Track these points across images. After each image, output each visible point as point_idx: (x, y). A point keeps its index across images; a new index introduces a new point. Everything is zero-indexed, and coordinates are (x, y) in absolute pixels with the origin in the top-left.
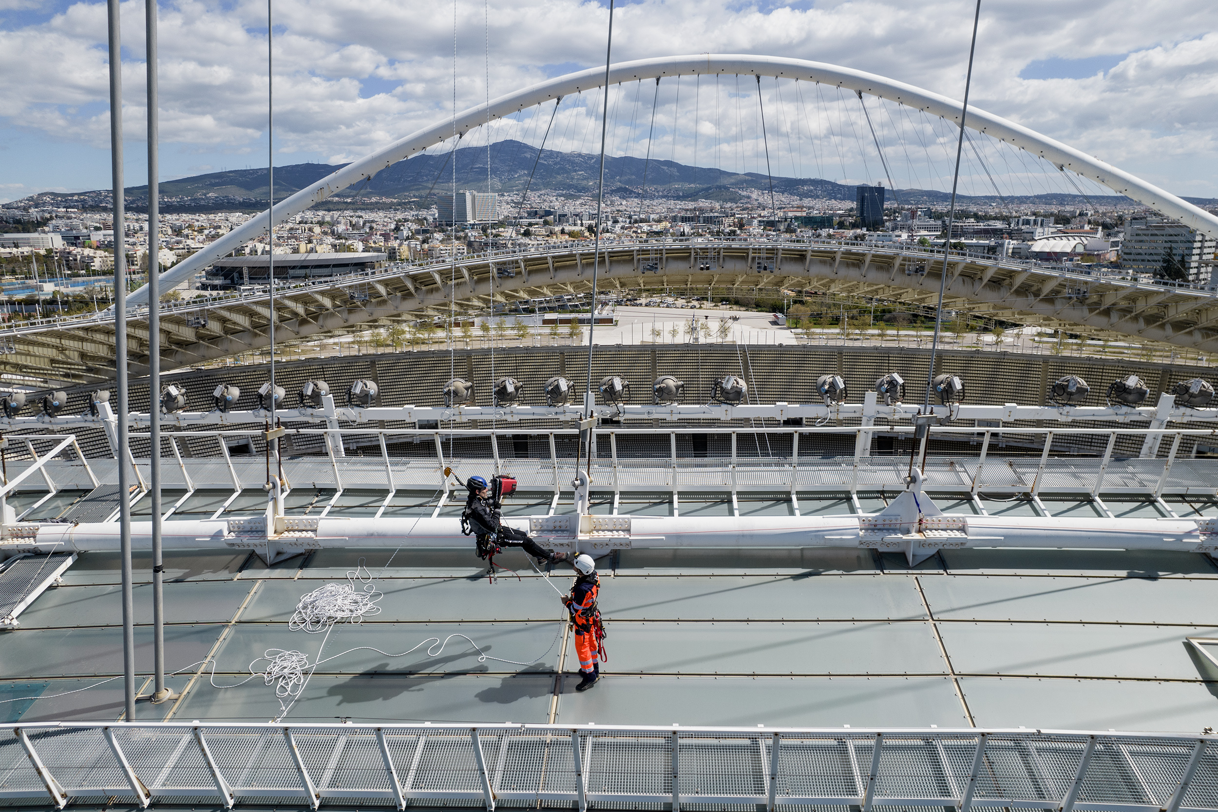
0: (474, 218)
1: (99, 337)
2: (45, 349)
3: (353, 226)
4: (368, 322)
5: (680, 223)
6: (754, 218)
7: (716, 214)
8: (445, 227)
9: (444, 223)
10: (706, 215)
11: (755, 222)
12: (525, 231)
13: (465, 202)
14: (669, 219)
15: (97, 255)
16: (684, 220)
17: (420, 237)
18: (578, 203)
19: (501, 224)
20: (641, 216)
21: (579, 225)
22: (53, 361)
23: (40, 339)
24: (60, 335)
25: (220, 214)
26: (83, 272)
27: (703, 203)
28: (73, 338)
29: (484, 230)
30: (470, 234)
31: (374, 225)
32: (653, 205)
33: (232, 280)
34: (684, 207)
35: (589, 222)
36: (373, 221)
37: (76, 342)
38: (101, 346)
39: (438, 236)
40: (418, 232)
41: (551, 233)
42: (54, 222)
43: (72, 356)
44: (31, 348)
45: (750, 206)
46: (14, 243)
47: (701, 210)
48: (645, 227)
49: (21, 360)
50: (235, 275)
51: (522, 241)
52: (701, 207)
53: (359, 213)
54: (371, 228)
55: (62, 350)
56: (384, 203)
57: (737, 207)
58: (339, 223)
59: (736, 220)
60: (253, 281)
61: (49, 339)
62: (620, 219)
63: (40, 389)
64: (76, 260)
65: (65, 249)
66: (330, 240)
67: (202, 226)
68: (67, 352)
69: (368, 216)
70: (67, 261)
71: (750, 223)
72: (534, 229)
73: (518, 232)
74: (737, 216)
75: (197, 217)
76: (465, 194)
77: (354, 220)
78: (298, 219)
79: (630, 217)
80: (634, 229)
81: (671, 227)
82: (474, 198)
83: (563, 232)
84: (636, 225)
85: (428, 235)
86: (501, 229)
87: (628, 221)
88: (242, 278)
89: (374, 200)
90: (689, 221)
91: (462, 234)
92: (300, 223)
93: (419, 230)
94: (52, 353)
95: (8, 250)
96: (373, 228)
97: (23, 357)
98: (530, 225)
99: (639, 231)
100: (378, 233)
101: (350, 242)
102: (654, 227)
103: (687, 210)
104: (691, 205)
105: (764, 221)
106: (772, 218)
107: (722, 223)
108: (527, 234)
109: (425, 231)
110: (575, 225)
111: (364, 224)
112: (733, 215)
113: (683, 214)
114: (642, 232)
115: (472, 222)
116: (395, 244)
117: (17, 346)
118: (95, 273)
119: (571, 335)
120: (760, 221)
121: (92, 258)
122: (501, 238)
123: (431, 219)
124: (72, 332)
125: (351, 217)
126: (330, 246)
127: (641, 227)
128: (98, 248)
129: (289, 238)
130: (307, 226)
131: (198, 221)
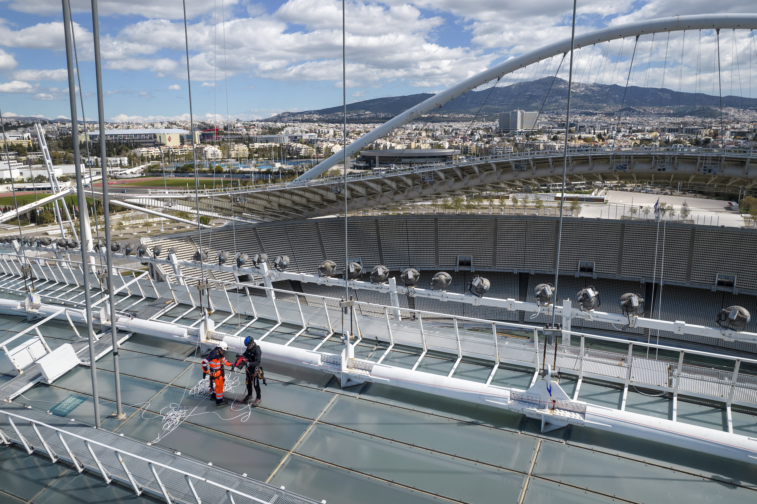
0: (522, 128)
1: (287, 196)
2: (262, 201)
3: (446, 132)
4: (435, 194)
5: (667, 133)
6: (727, 129)
7: (696, 127)
8: (502, 134)
9: (502, 131)
10: (688, 127)
11: (728, 133)
12: (554, 137)
13: (517, 117)
14: (660, 130)
15: (303, 148)
16: (670, 131)
17: (485, 140)
18: (594, 118)
19: (540, 132)
20: (639, 127)
21: (592, 133)
22: (265, 207)
23: (259, 195)
24: (268, 194)
25: (371, 124)
26: (296, 156)
27: (689, 119)
28: (275, 196)
29: (527, 136)
30: (517, 138)
31: (458, 132)
32: (649, 120)
33: (370, 164)
34: (673, 121)
35: (600, 131)
36: (458, 129)
37: (276, 198)
38: (288, 200)
39: (497, 139)
40: (484, 136)
41: (572, 138)
42: (286, 128)
43: (274, 205)
44: (255, 200)
45: (727, 120)
46: (266, 140)
47: (685, 124)
48: (640, 136)
49: (251, 206)
50: (372, 161)
51: (550, 143)
52: (686, 122)
53: (451, 124)
54: (456, 134)
55: (270, 202)
56: (467, 118)
57: (716, 121)
58: (437, 130)
59: (712, 131)
60: (381, 165)
61: (263, 196)
62: (623, 130)
63: (260, 222)
64: (293, 150)
65: (288, 144)
66: (430, 140)
67: (360, 131)
68: (272, 203)
69: (456, 125)
70: (289, 150)
71: (723, 133)
72: (560, 136)
73: (549, 138)
74: (713, 128)
75: (358, 125)
76: (517, 112)
77: (447, 128)
78: (414, 127)
79: (630, 128)
80: (631, 137)
81: (660, 136)
82: (522, 114)
83: (580, 138)
84: (633, 134)
85: (491, 139)
86: (538, 136)
87: (628, 131)
88: (375, 163)
89: (461, 115)
90: (674, 132)
91: (512, 138)
92: (415, 130)
93: (486, 135)
94: (264, 203)
95: (263, 144)
96: (457, 133)
97: (252, 205)
98: (559, 133)
99: (635, 138)
100: (460, 137)
101: (441, 142)
102: (647, 135)
103: (674, 124)
104: (679, 120)
105: (735, 132)
106: (742, 130)
107: (700, 133)
108: (555, 139)
109: (489, 136)
110: (590, 133)
111: (452, 131)
112: (711, 127)
113: (672, 126)
114: (637, 139)
115: (520, 130)
116: (468, 144)
117: (248, 199)
118: (301, 157)
119: (572, 209)
120: (732, 132)
121: (300, 149)
122: (537, 141)
123: (494, 128)
124: (274, 193)
125: (446, 126)
126: (429, 145)
127: (636, 136)
128: (305, 143)
129: (406, 139)
130: (418, 132)
131: (358, 128)
